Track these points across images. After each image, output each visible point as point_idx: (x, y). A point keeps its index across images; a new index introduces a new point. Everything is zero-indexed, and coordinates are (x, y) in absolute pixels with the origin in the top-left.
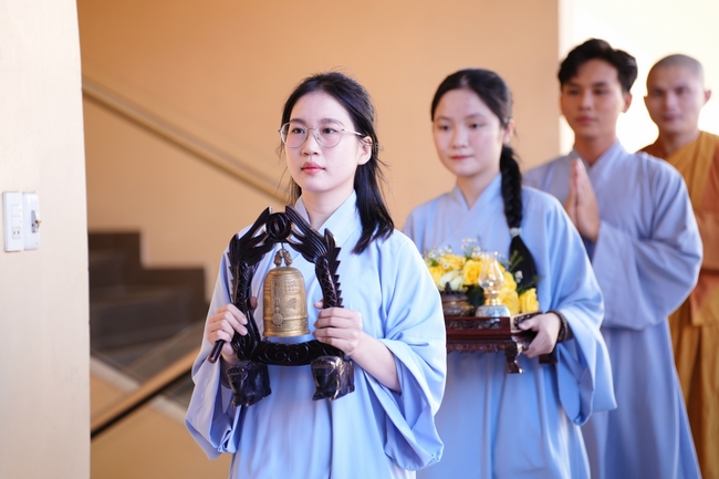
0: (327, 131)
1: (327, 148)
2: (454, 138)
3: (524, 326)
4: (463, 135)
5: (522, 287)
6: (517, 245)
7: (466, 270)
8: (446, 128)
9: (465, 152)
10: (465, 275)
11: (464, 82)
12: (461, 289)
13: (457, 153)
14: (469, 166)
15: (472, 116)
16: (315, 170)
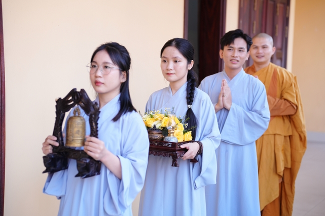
0: (106, 67)
1: (106, 75)
2: (167, 66)
3: (183, 146)
4: (171, 65)
5: (186, 130)
6: (190, 111)
7: (163, 120)
8: (165, 61)
9: (172, 72)
10: (163, 123)
11: (174, 43)
12: (160, 128)
13: (169, 72)
14: (173, 78)
15: (175, 58)
16: (99, 84)
